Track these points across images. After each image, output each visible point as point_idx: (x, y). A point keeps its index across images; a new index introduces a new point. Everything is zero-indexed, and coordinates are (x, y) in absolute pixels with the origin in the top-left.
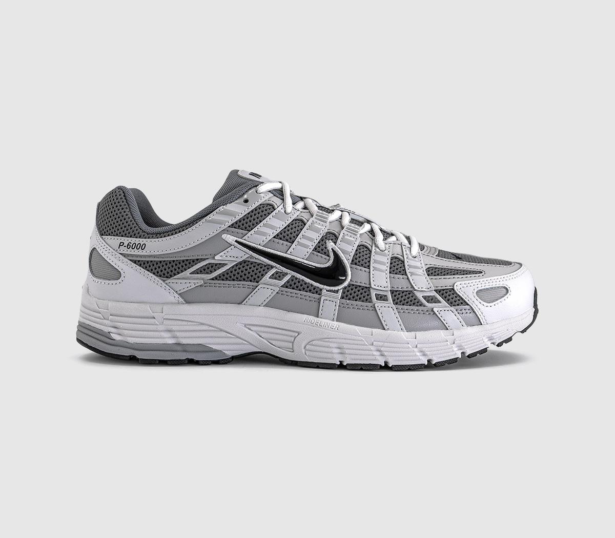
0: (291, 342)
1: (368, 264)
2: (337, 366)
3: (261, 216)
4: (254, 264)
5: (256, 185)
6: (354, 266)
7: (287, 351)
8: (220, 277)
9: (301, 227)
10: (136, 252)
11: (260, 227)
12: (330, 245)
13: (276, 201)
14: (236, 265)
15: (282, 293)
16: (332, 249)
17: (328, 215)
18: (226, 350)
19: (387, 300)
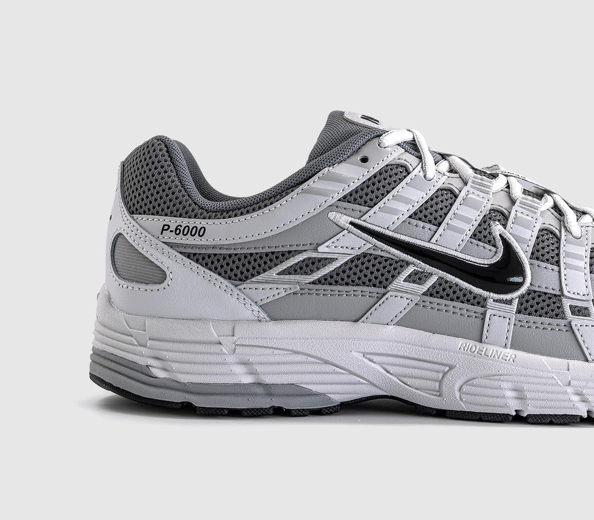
0: (436, 381)
1: (556, 259)
2: (511, 418)
3: (389, 184)
4: (379, 259)
5: (379, 135)
6: (536, 262)
7: (433, 395)
8: (326, 280)
9: (450, 201)
10: (189, 240)
11: (388, 201)
12: (497, 229)
13: (410, 160)
14: (352, 261)
15: (424, 304)
16: (500, 235)
17: (491, 182)
18: (332, 393)
19: (589, 315)
